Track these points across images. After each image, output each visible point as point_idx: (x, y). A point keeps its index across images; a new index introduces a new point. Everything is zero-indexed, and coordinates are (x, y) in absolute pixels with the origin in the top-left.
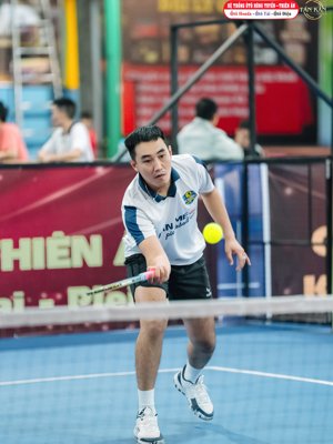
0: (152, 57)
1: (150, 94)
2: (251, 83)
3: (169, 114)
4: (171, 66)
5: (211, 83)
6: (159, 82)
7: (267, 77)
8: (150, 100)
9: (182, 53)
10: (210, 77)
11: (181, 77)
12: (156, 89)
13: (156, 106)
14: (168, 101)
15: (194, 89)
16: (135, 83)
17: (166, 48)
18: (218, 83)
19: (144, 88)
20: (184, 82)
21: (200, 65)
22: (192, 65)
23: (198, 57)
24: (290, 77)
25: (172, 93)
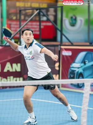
0: (14, 18)
1: (14, 28)
2: (40, 25)
3: (19, 33)
4: (19, 20)
5: (30, 25)
6: (16, 25)
7: (44, 24)
8: (14, 29)
9: (22, 17)
10: (30, 23)
11: (22, 23)
12: (16, 26)
13: (16, 31)
14: (19, 30)
15: (25, 26)
16: (10, 25)
17: (18, 16)
18: (32, 25)
19: (12, 26)
20: (23, 25)
21: (27, 20)
22: (25, 20)
23: (27, 18)
24: (50, 24)
25: (20, 27)
